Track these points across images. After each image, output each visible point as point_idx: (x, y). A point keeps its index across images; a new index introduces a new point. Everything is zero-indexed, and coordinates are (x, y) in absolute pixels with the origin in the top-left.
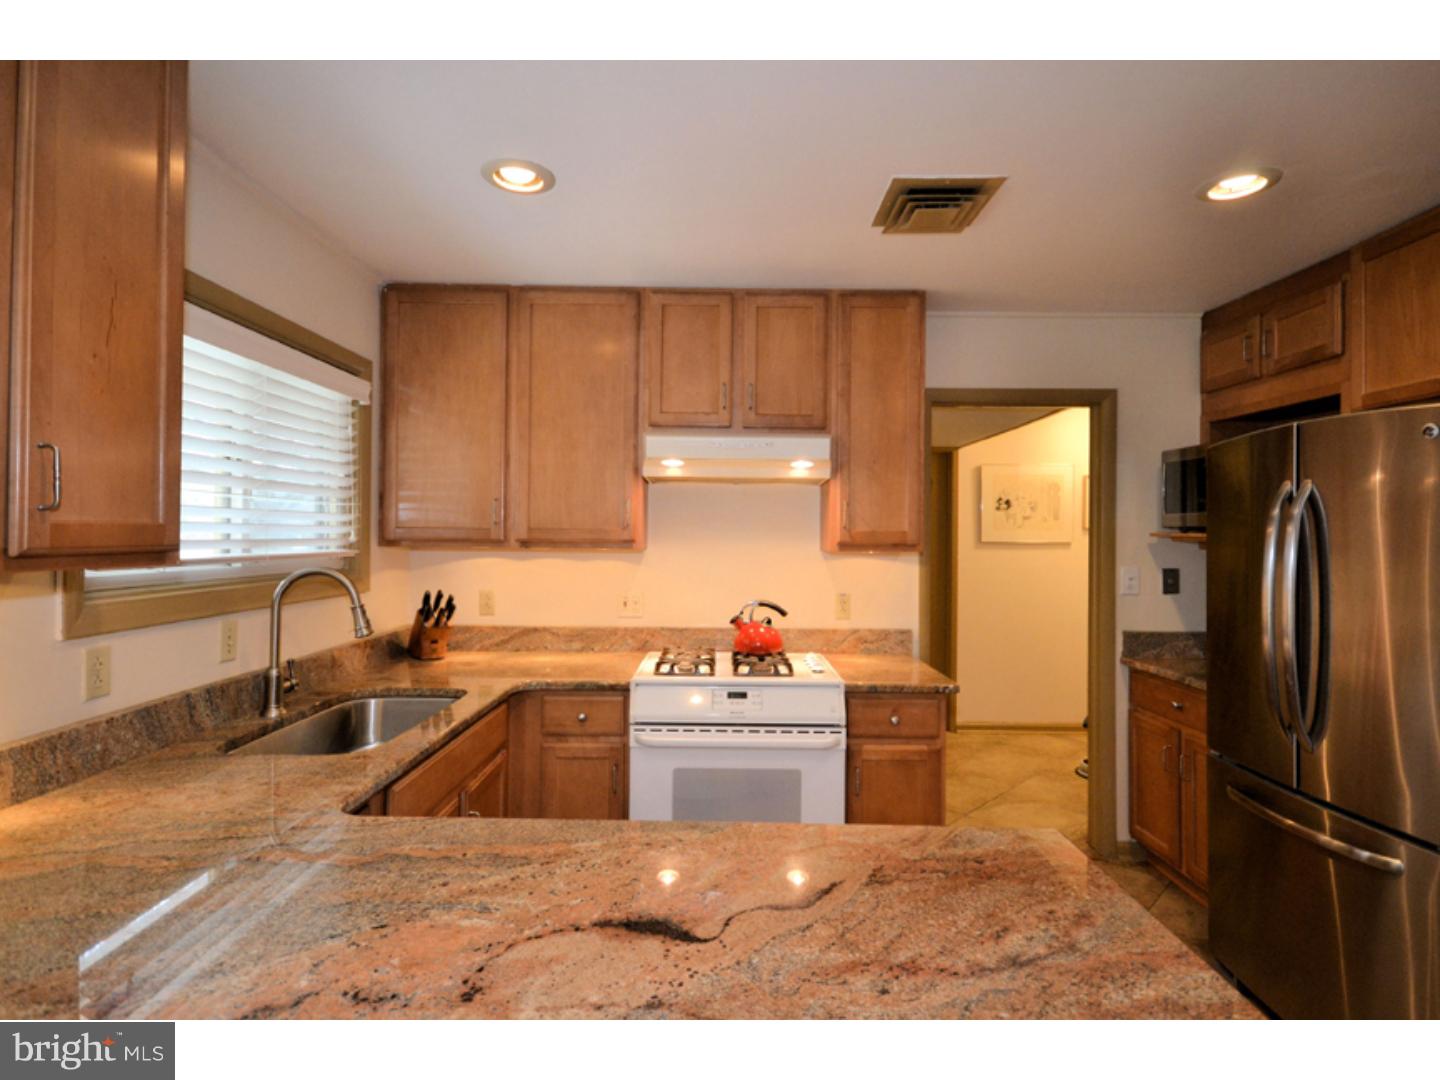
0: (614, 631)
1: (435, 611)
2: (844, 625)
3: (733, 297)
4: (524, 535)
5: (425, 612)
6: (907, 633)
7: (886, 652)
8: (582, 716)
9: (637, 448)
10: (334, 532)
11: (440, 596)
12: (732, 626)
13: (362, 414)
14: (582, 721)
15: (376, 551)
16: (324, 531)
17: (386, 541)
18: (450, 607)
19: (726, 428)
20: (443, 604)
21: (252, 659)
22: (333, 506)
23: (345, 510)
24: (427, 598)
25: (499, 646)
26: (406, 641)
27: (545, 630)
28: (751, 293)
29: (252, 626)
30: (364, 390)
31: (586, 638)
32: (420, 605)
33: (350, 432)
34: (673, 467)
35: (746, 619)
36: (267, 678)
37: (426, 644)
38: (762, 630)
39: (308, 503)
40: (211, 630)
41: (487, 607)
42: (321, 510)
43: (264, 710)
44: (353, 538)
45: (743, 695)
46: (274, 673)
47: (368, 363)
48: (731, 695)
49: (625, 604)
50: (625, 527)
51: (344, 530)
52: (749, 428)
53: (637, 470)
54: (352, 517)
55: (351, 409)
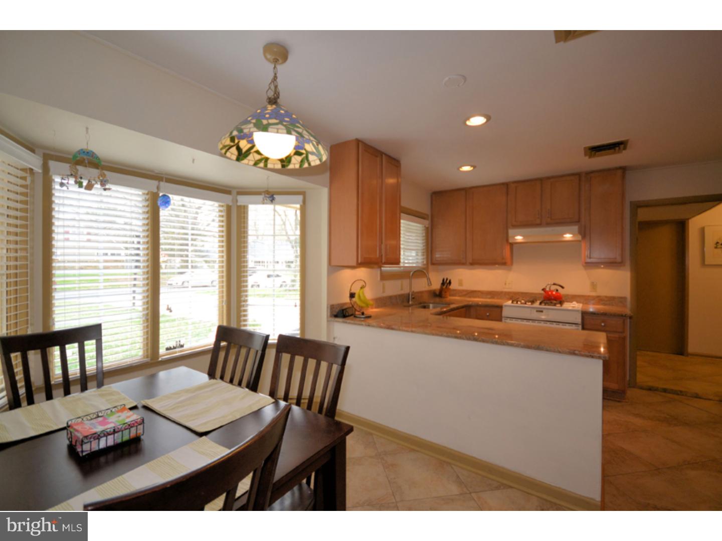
0: (502, 292)
1: (446, 283)
2: (594, 294)
3: (541, 181)
4: (471, 261)
5: (443, 284)
6: (625, 298)
7: (613, 305)
8: (488, 314)
9: (507, 233)
10: (420, 261)
11: (447, 279)
12: (542, 292)
13: (427, 229)
14: (488, 316)
15: (430, 267)
16: (418, 261)
17: (433, 264)
18: (450, 283)
19: (539, 225)
20: (448, 281)
21: (406, 291)
22: (420, 254)
23: (423, 255)
24: (443, 280)
25: (465, 295)
26: (438, 293)
27: (479, 291)
28: (548, 178)
29: (406, 282)
30: (427, 223)
31: (492, 294)
32: (441, 282)
33: (424, 234)
34: (519, 238)
35: (548, 289)
36: (409, 294)
37: (443, 293)
38: (554, 293)
39: (414, 253)
40: (398, 283)
41: (461, 283)
42: (417, 255)
43: (408, 302)
44: (425, 262)
45: (542, 311)
46: (411, 293)
47: (427, 215)
48: (537, 311)
49: (505, 284)
50: (503, 259)
51: (423, 260)
52: (548, 224)
53: (507, 240)
54: (425, 257)
55: (424, 228)
